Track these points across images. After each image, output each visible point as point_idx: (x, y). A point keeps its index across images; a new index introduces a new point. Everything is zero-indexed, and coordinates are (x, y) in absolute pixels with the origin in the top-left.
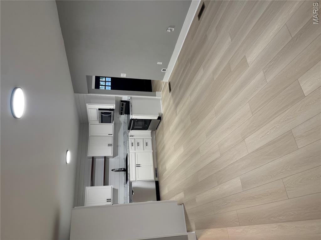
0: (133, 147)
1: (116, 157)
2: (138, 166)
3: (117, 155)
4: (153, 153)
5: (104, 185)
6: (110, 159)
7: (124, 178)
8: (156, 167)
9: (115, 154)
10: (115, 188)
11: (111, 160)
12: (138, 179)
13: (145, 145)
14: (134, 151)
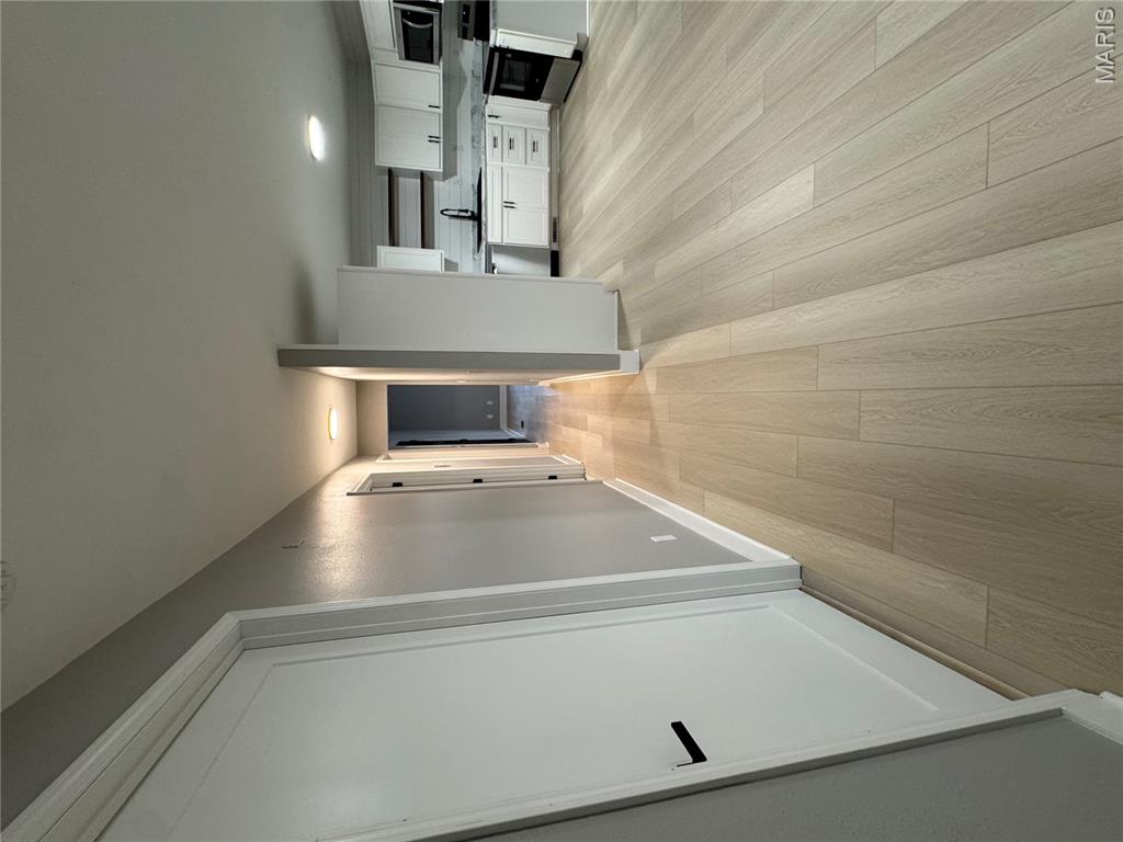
0: (498, 150)
1: (452, 179)
2: (509, 205)
3: (456, 174)
4: (551, 174)
5: (423, 247)
6: (436, 183)
7: (471, 237)
8: (555, 215)
9: (449, 171)
10: (451, 259)
11: (439, 187)
12: (507, 241)
13: (530, 147)
14: (500, 163)
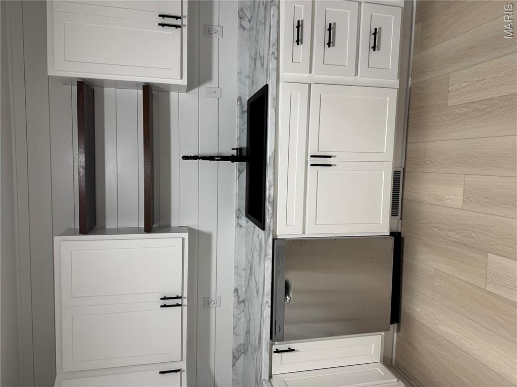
0: (303, 50)
1: (203, 88)
2: (321, 161)
5: (148, 229)
10: (200, 229)
12: (314, 231)
13: (366, 40)
14: (305, 76)
